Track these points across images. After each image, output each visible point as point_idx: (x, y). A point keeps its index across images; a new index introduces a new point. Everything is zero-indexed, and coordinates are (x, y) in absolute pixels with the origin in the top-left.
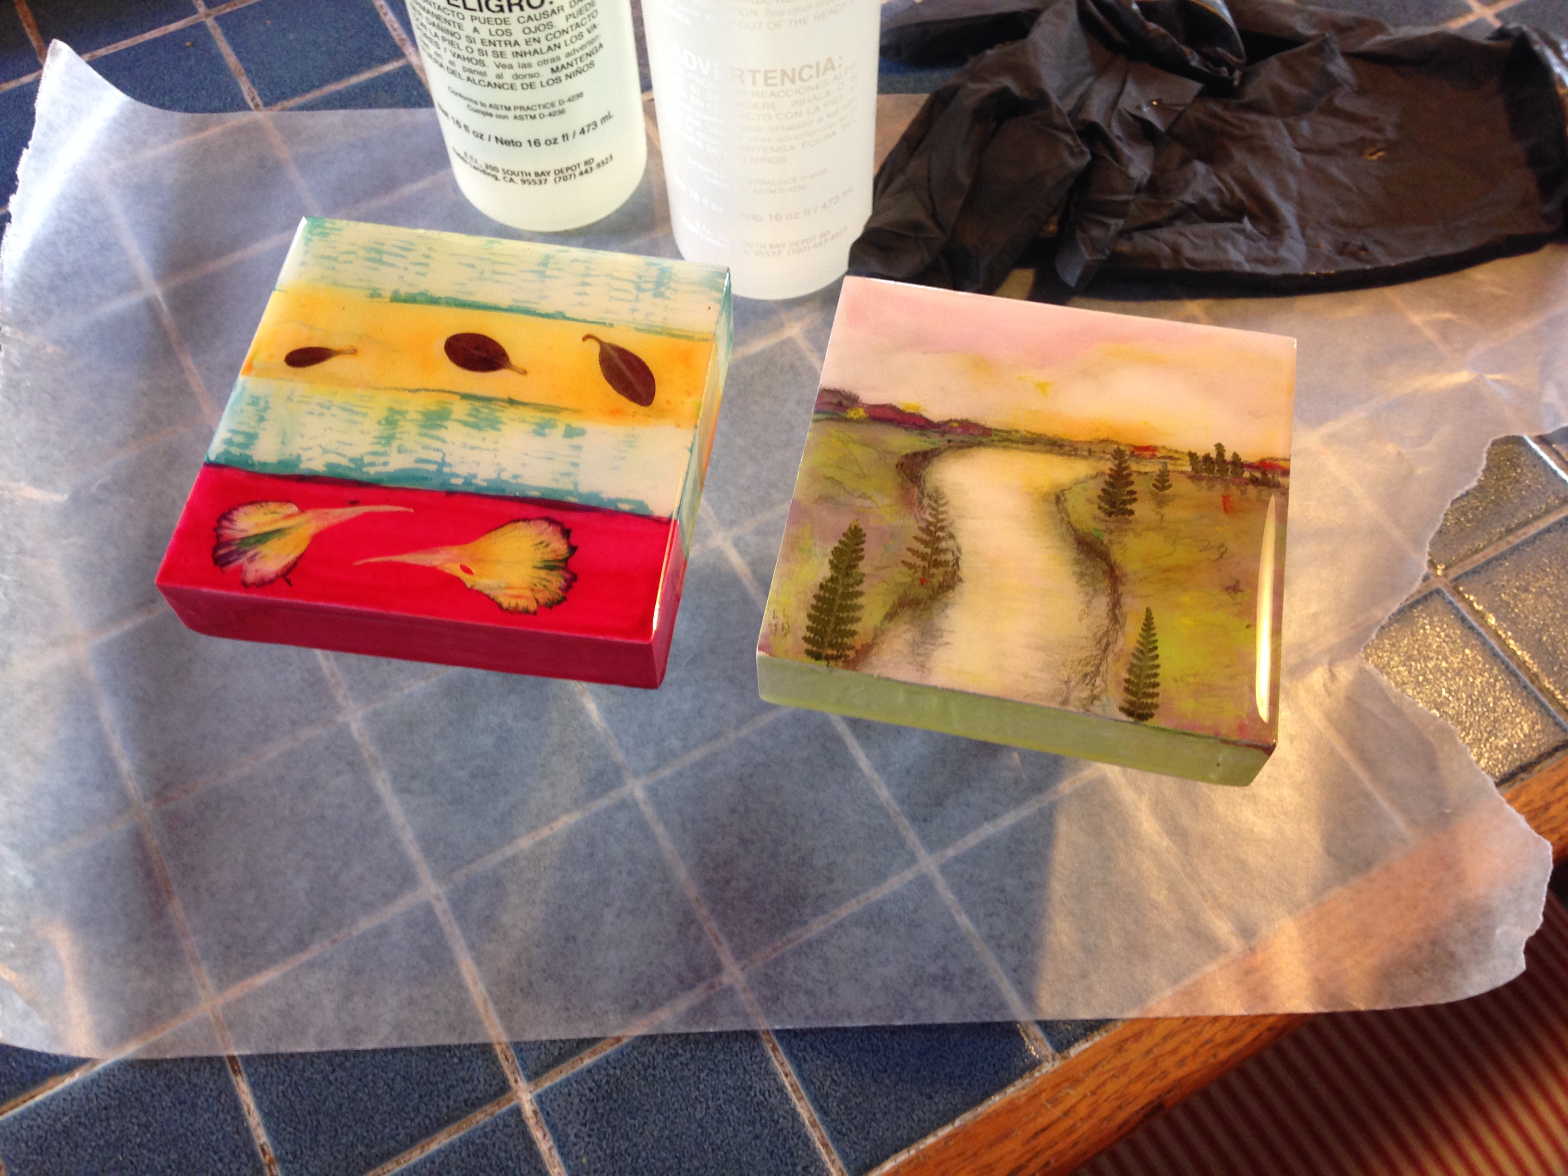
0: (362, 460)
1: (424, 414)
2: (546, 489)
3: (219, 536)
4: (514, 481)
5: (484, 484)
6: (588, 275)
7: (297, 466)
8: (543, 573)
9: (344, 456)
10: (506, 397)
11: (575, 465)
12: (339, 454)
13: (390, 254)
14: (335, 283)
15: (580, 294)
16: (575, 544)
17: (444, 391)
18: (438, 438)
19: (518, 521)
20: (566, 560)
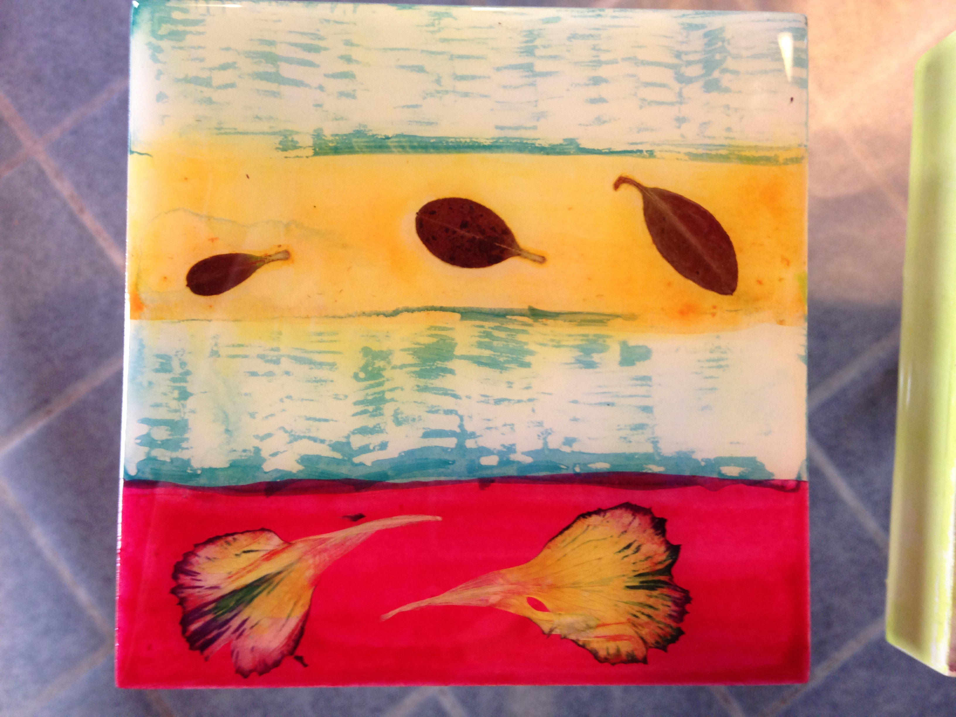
0: (348, 444)
1: (415, 352)
2: (617, 455)
3: (182, 601)
4: (567, 449)
5: (529, 460)
6: (598, 63)
7: (258, 468)
8: (641, 595)
9: (323, 441)
10: (525, 307)
11: (647, 409)
12: (315, 440)
13: (289, 61)
14: (220, 130)
15: (593, 101)
16: (675, 542)
17: (434, 309)
18: (445, 392)
19: (589, 514)
20: (668, 570)
